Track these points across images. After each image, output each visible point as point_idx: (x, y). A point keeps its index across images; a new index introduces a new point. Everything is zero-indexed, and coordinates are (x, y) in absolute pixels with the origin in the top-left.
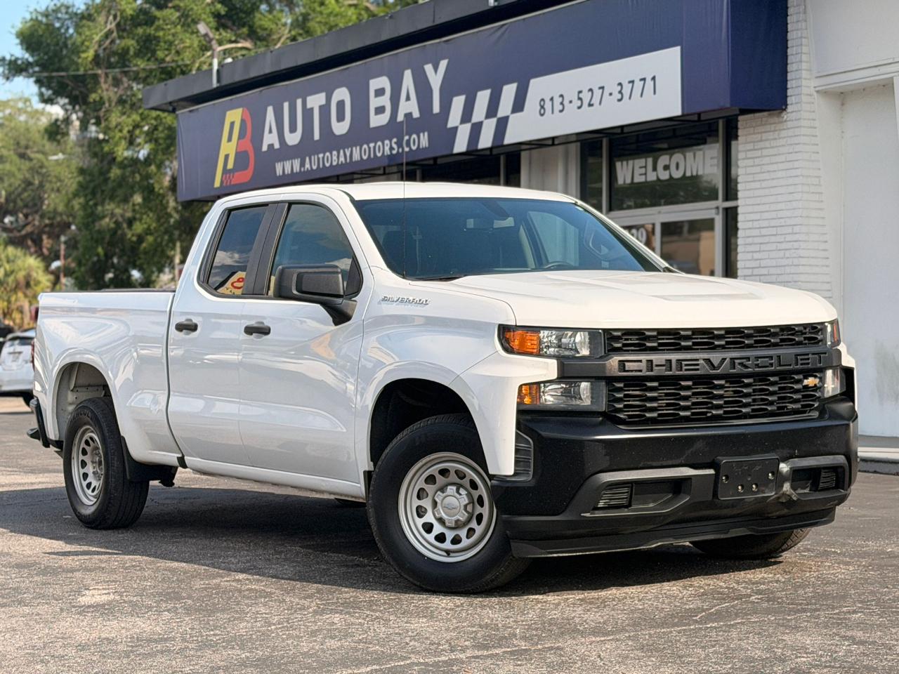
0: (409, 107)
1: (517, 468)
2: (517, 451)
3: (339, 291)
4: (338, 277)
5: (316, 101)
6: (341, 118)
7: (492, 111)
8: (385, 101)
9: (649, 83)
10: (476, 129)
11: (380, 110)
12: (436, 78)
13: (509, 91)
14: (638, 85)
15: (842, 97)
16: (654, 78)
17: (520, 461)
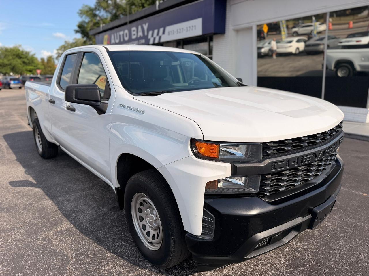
0: (140, 34)
1: (203, 231)
2: (204, 221)
3: (98, 99)
4: (97, 91)
5: (121, 33)
6: (126, 36)
7: (158, 34)
8: (135, 33)
9: (194, 28)
10: (154, 39)
11: (134, 35)
12: (146, 27)
13: (161, 30)
14: (191, 28)
15: (237, 31)
16: (195, 26)
17: (205, 227)
